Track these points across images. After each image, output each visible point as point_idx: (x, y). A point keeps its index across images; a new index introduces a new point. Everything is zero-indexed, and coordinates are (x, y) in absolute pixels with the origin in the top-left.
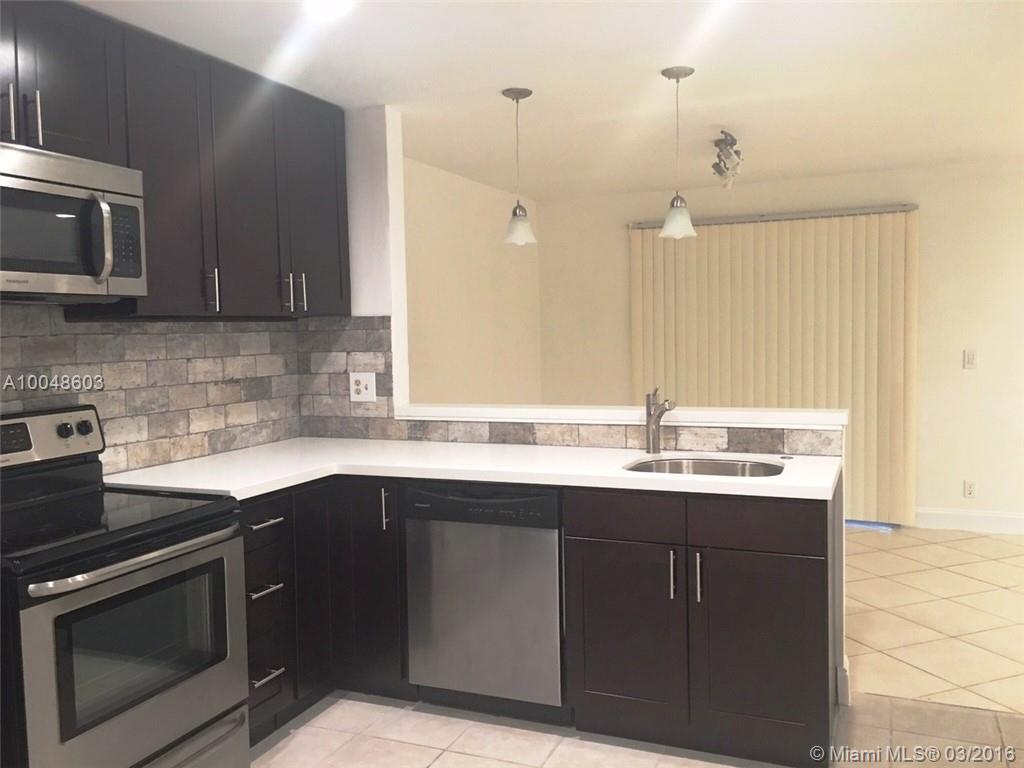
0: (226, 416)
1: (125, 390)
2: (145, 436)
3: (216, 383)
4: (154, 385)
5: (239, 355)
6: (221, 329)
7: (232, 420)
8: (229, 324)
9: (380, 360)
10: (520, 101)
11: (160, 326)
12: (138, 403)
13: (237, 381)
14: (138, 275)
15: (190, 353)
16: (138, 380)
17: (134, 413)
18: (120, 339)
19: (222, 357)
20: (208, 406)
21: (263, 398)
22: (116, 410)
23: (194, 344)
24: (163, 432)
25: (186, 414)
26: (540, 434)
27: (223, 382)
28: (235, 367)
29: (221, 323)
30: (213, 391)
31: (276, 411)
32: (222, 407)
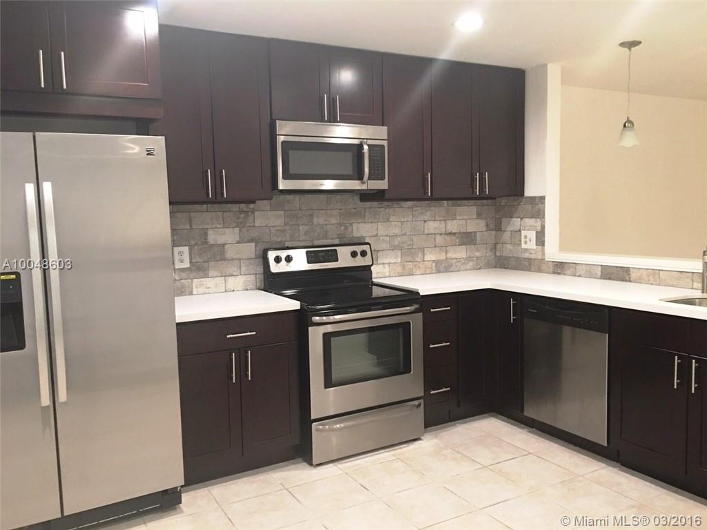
0: (446, 253)
1: (390, 236)
2: (399, 260)
3: (441, 234)
4: (405, 234)
5: (456, 219)
6: (445, 205)
7: (449, 255)
8: (450, 202)
9: (538, 224)
10: (633, 49)
11: (409, 203)
12: (396, 243)
13: (454, 234)
14: (383, 178)
15: (426, 218)
16: (397, 231)
17: (394, 248)
18: (388, 210)
19: (445, 220)
20: (435, 246)
21: (471, 244)
22: (384, 246)
23: (429, 213)
24: (409, 259)
25: (422, 250)
26: (633, 275)
27: (445, 234)
28: (453, 226)
29: (445, 202)
30: (439, 239)
31: (479, 251)
32: (444, 248)
